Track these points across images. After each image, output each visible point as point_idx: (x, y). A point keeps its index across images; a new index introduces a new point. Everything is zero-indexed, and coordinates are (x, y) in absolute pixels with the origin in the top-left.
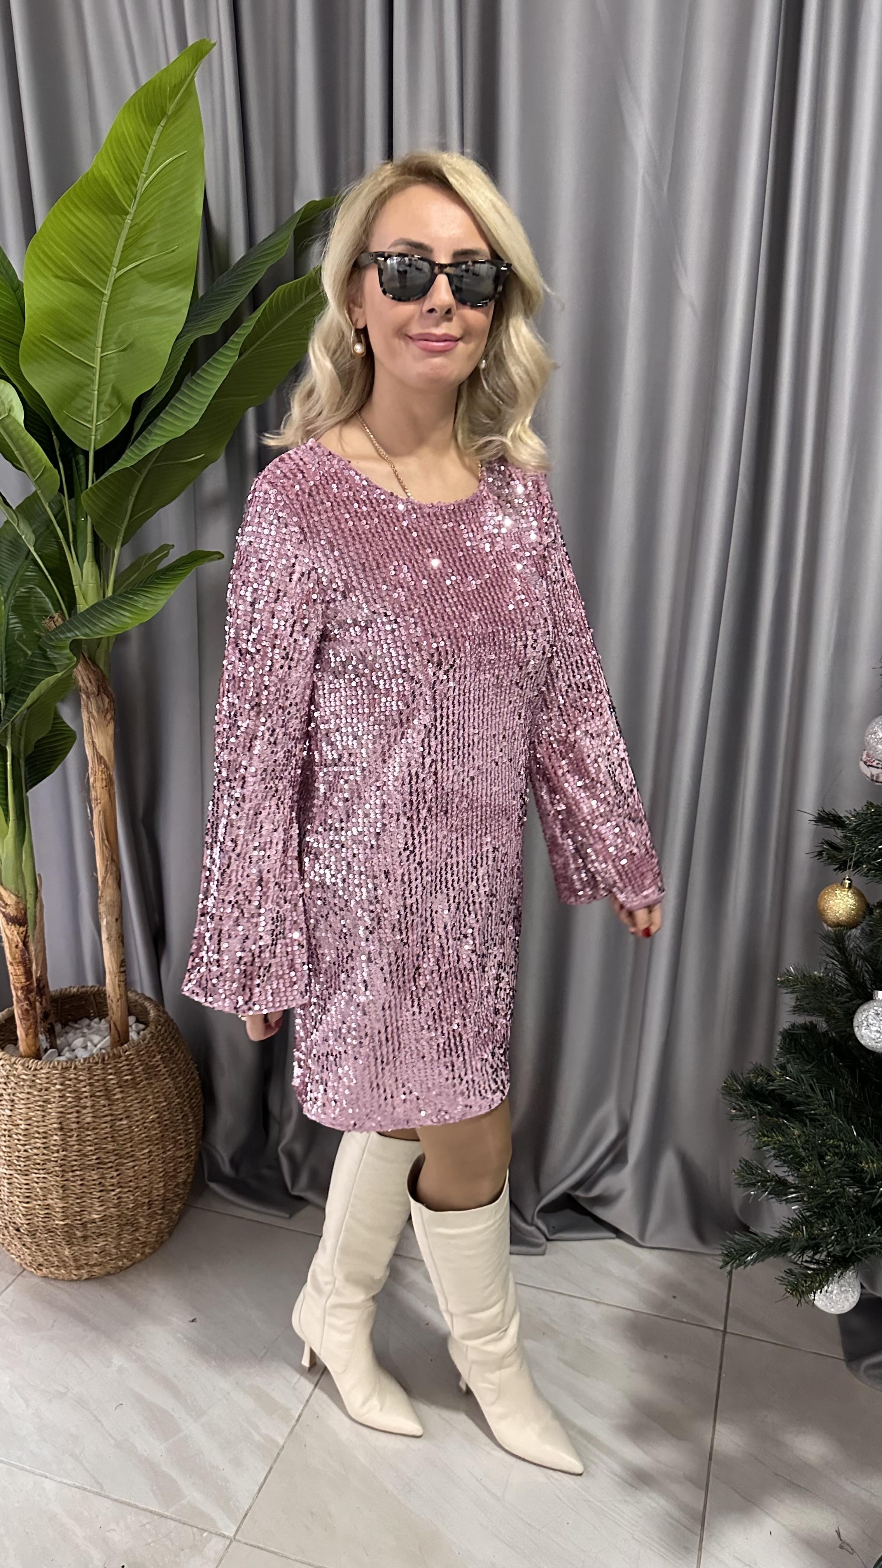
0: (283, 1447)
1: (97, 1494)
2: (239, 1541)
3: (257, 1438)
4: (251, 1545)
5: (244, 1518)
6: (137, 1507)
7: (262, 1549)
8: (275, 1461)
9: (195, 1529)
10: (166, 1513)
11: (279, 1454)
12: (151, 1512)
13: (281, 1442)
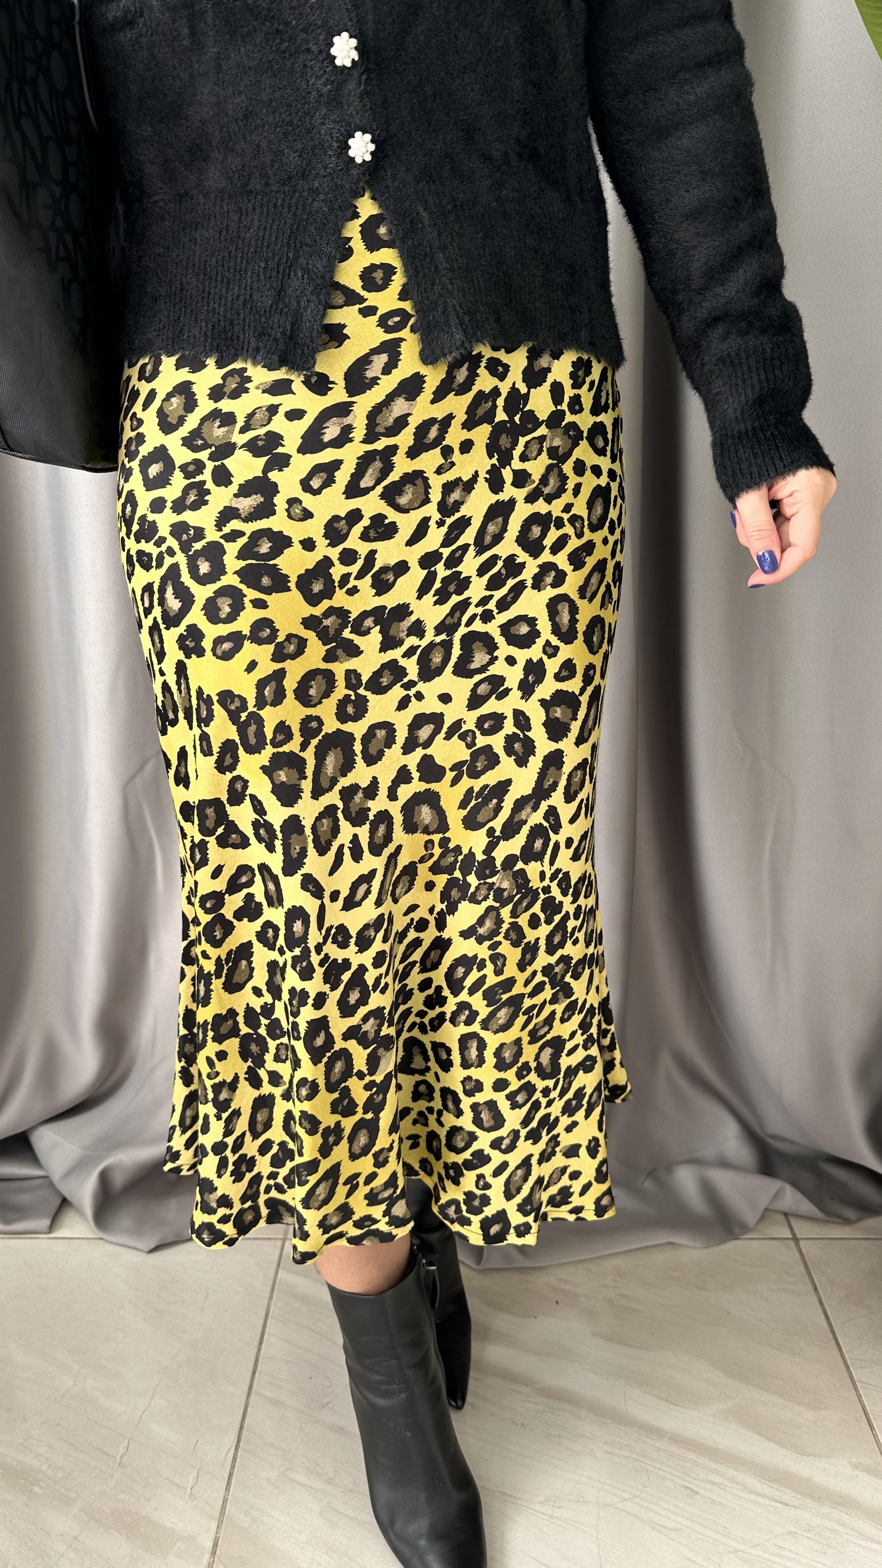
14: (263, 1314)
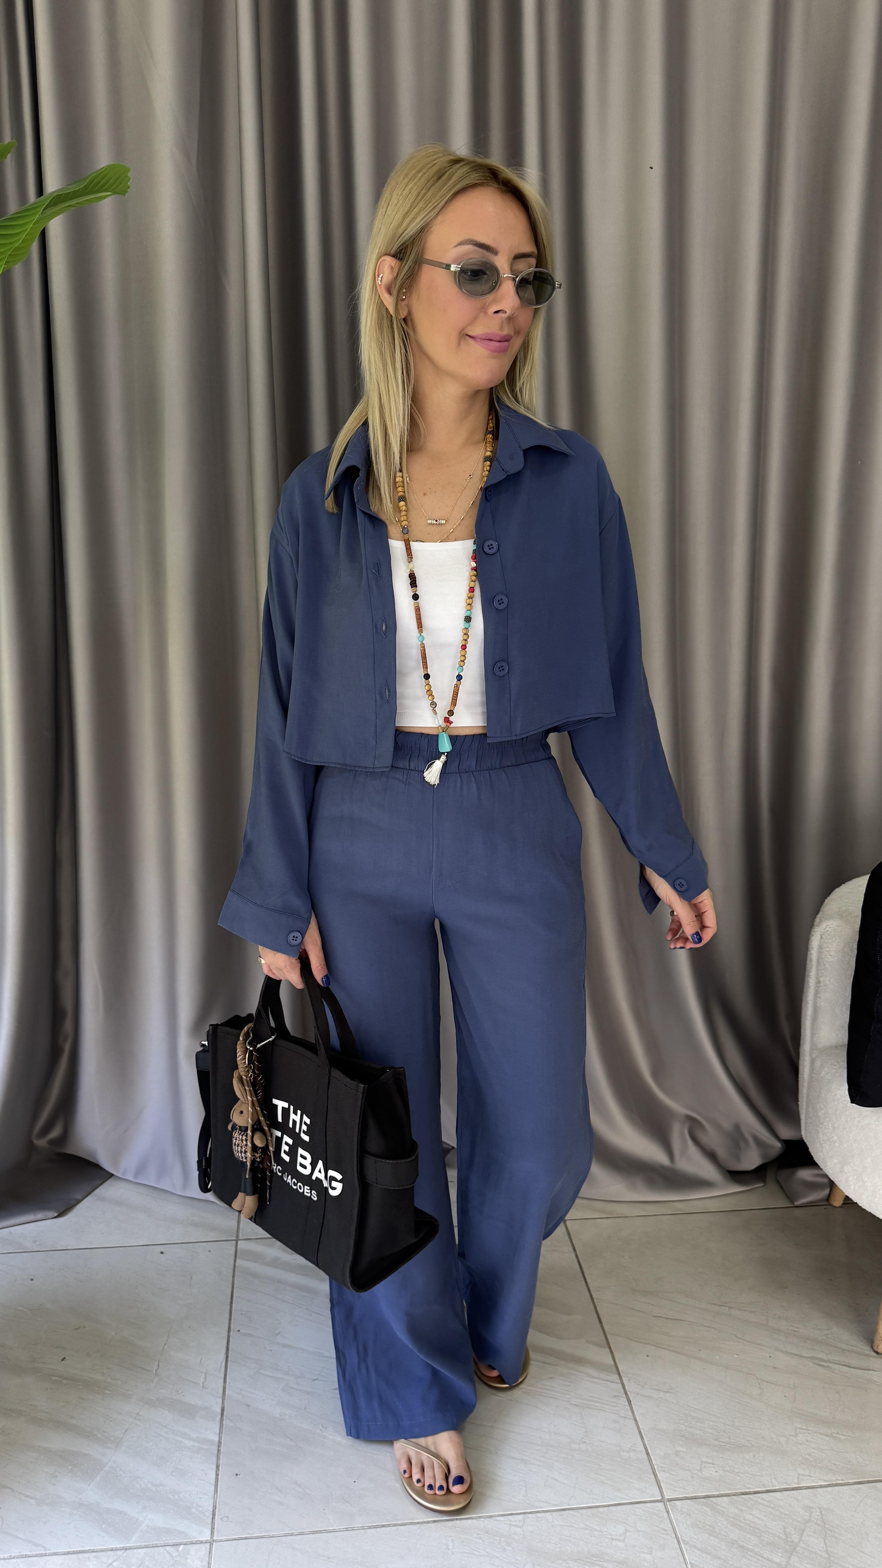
1: (41, 1555)
2: (220, 1541)
4: (235, 1540)
5: (213, 1518)
6: (93, 1551)
7: (246, 1538)
8: (218, 1458)
9: (168, 1548)
10: (127, 1545)
11: (219, 1450)
12: (112, 1550)
13: (216, 1439)
14: (231, 1286)
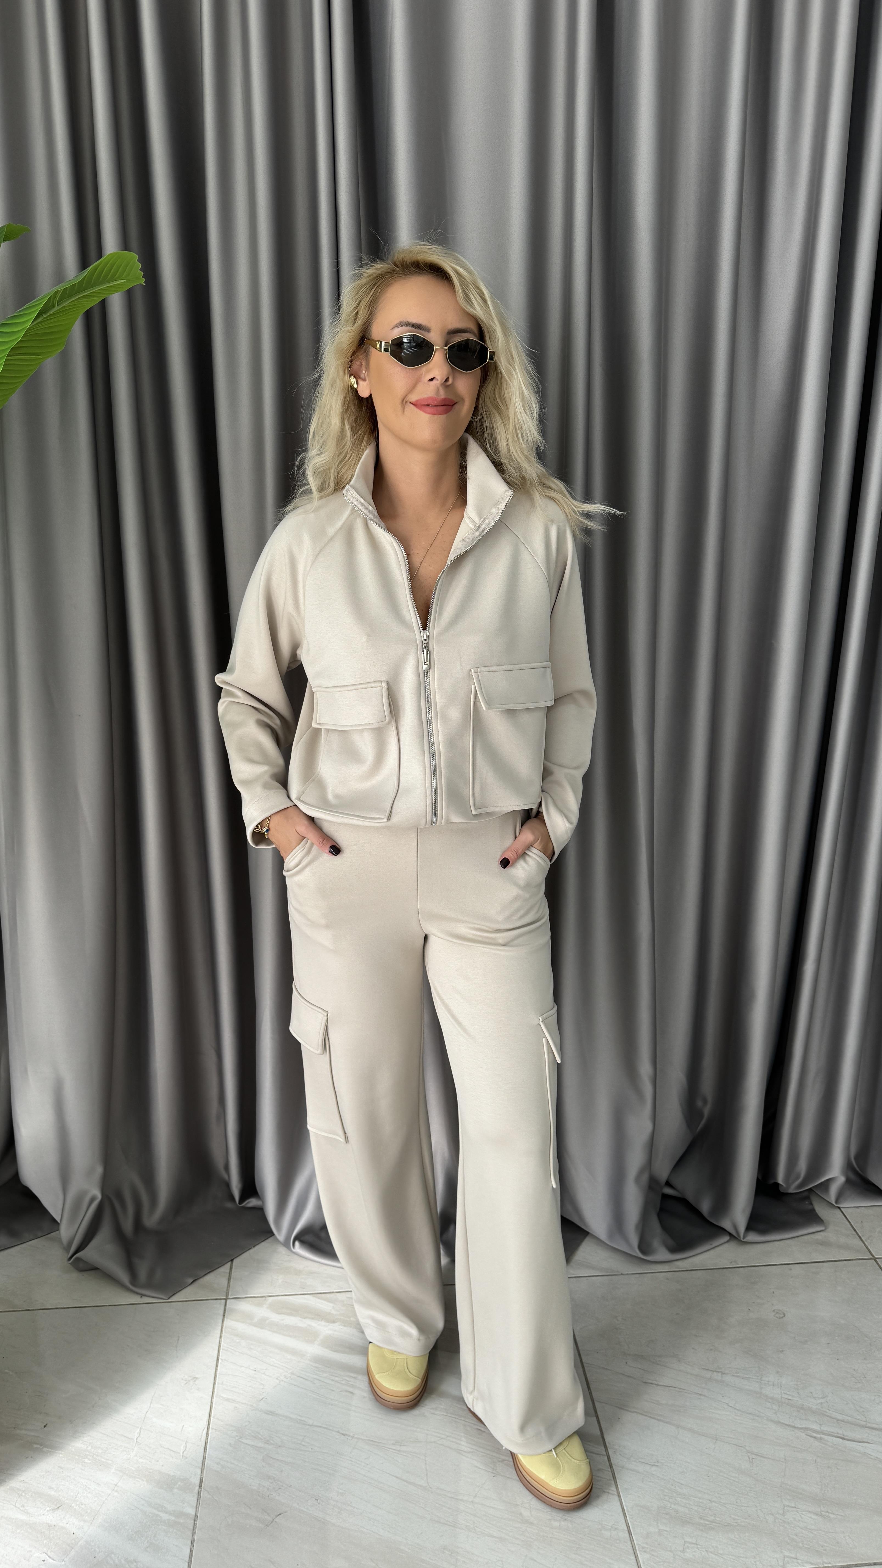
0: (196, 1516)
3: (165, 1517)
8: (194, 1533)
11: (194, 1525)
